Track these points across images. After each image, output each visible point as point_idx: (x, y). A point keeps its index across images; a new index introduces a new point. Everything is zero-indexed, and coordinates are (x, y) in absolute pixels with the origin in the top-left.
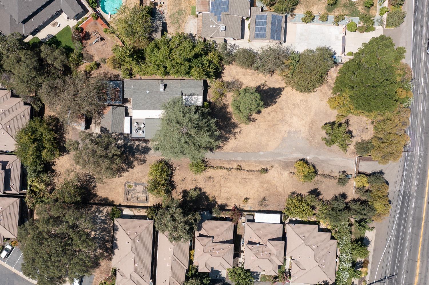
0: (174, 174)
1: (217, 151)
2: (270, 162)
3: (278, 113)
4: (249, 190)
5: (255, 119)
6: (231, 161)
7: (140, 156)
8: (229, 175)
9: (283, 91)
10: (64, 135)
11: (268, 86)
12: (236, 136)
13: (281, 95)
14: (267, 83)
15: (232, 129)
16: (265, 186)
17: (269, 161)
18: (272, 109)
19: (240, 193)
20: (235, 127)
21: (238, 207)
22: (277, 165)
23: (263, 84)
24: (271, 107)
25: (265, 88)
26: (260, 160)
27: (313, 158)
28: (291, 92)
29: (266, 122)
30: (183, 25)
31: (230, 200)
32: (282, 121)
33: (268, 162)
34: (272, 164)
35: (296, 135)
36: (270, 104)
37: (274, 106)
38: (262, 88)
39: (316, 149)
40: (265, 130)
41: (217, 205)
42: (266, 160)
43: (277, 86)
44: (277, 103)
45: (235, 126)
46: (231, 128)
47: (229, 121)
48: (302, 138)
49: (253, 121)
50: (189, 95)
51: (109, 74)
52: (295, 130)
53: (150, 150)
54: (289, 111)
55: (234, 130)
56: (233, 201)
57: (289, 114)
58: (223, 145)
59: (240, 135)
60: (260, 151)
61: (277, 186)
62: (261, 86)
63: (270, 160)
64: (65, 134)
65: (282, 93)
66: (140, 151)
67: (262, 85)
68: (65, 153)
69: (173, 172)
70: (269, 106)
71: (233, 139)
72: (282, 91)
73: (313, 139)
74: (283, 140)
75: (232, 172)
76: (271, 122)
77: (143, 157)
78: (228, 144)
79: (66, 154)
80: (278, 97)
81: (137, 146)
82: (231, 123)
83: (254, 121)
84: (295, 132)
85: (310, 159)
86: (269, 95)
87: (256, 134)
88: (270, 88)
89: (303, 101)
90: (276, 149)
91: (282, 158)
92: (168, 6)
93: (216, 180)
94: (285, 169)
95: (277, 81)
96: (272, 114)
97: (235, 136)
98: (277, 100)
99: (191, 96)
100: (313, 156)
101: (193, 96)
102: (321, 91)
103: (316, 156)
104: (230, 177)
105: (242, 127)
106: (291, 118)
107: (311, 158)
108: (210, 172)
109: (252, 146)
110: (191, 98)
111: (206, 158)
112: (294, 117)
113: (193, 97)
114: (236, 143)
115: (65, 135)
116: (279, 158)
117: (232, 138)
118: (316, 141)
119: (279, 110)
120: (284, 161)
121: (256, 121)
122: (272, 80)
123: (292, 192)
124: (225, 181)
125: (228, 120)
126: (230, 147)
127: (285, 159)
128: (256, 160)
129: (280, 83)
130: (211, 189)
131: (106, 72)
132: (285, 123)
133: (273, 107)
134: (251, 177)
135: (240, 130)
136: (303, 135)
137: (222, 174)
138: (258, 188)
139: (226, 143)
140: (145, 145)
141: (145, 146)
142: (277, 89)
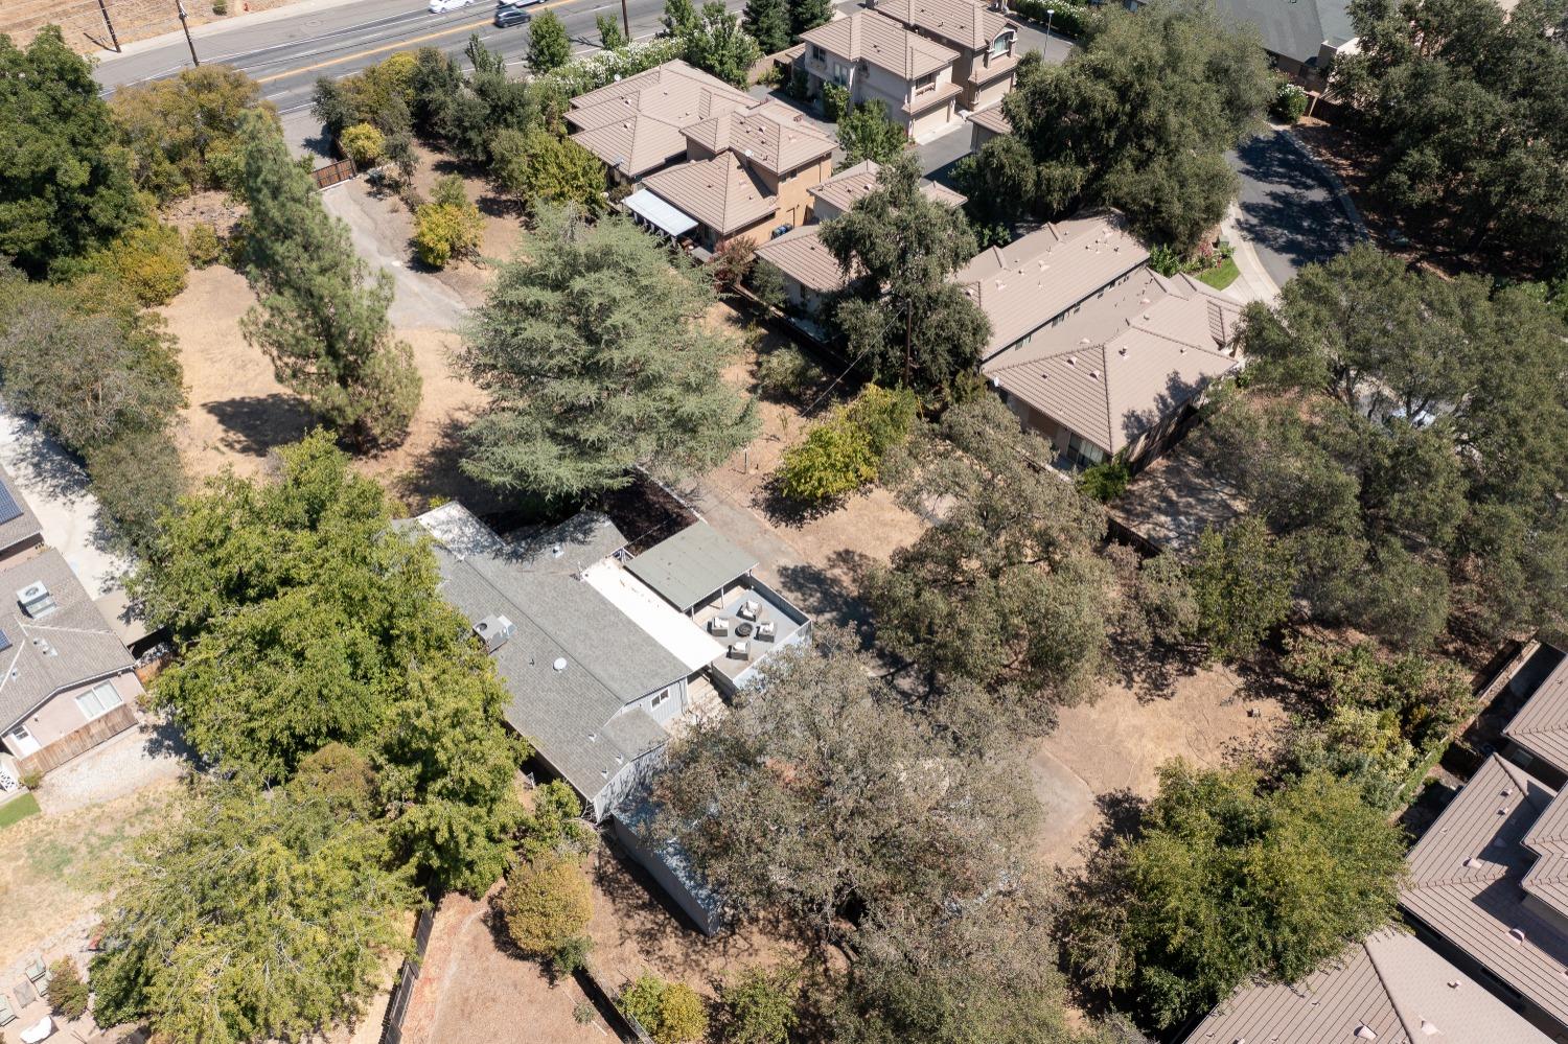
7: (846, 581)
10: (1084, 879)
30: (118, 804)
51: (631, 925)
53: (786, 569)
64: (1079, 879)
68: (1142, 807)
77: (837, 572)
79: (1140, 801)
81: (818, 611)
92: (40, 937)
115: (1084, 875)
131: (632, 945)
141: (790, 590)
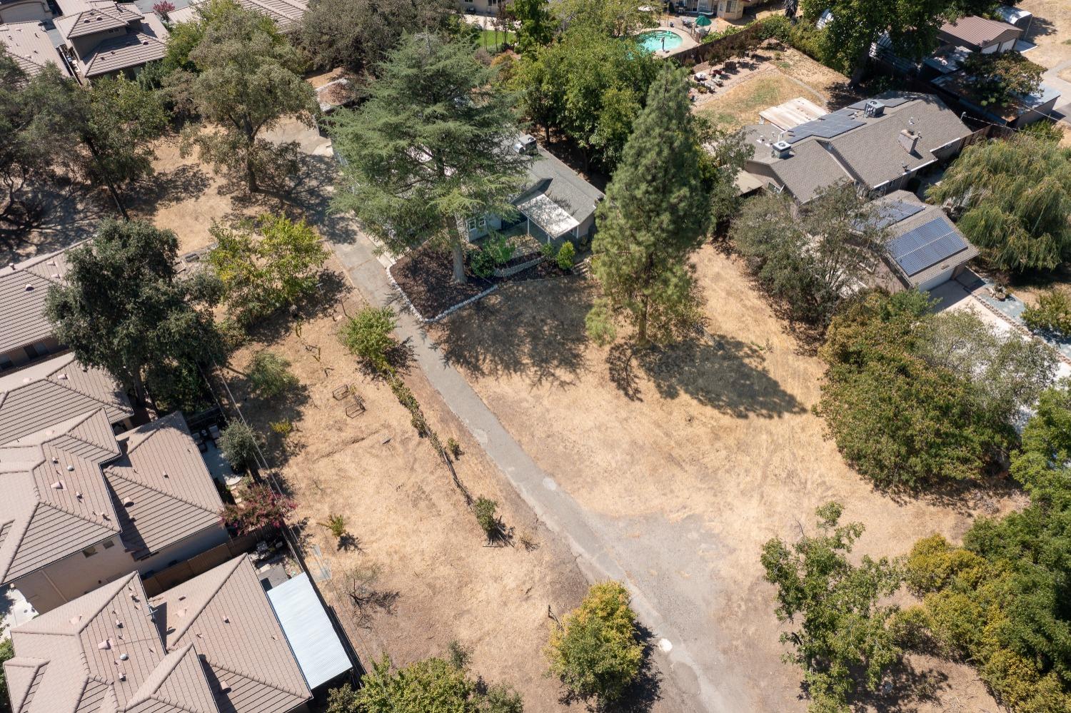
0: (312, 321)
1: (461, 370)
2: (541, 529)
3: (718, 445)
4: (390, 530)
5: (639, 395)
6: (455, 419)
8: (404, 442)
9: (795, 413)
11: (765, 364)
12: (544, 381)
13: (780, 417)
14: (767, 355)
15: (556, 362)
16: (444, 571)
17: (543, 523)
18: (712, 418)
19: (361, 510)
20: (566, 364)
21: (303, 533)
22: (547, 558)
23: (755, 347)
24: (716, 412)
25: (752, 363)
26: (524, 495)
27: (683, 665)
28: (817, 439)
29: (659, 426)
31: (318, 497)
32: (707, 474)
33: (536, 524)
34: (540, 539)
35: (703, 546)
36: (721, 403)
37: (727, 417)
38: (741, 353)
39: (725, 652)
40: (634, 443)
41: (273, 471)
42: (539, 511)
43: (792, 387)
44: (741, 422)
45: (572, 362)
46: (554, 358)
47: (573, 341)
48: (715, 575)
49: (627, 394)
50: (556, 202)
52: (716, 531)
53: (350, 244)
54: (759, 474)
55: (557, 367)
56: (318, 506)
57: (748, 479)
58: (486, 372)
59: (554, 389)
60: (552, 475)
61: (468, 611)
62: (746, 349)
63: (550, 524)
65: (786, 415)
66: (333, 228)
67: (750, 349)
69: (321, 315)
70: (715, 407)
71: (528, 381)
72: (792, 412)
73: (747, 612)
74: (650, 519)
75: (419, 443)
76: (673, 443)
78: (501, 380)
80: (764, 412)
82: (570, 349)
83: (632, 398)
84: (710, 536)
85: (666, 657)
86: (744, 385)
87: (599, 428)
88: (764, 374)
89: (830, 493)
90: (602, 516)
91: (586, 555)
93: (362, 422)
94: (556, 596)
95: (805, 379)
96: (699, 430)
97: (540, 380)
98: (751, 415)
99: (556, 205)
100: (688, 661)
101: (562, 207)
102: (919, 515)
103: (698, 672)
104: (400, 449)
105: (583, 379)
106: (742, 493)
107: (672, 657)
108: (377, 393)
109: (550, 439)
110: (555, 209)
111: (416, 357)
112: (755, 501)
113: (560, 210)
114: (524, 394)
116: (577, 548)
117: (527, 375)
118: (751, 630)
119: (731, 441)
120: (583, 569)
121: (637, 403)
122: (790, 362)
123: (486, 680)
124: (377, 446)
125: (573, 336)
126: (498, 390)
127: (592, 568)
128: (514, 483)
129: (808, 388)
130: (323, 424)
132: (712, 488)
133: (721, 415)
134: (444, 505)
135: (568, 381)
136: (725, 569)
137: (394, 423)
138: (416, 552)
139: (500, 373)
140: (357, 229)
142: (784, 393)
